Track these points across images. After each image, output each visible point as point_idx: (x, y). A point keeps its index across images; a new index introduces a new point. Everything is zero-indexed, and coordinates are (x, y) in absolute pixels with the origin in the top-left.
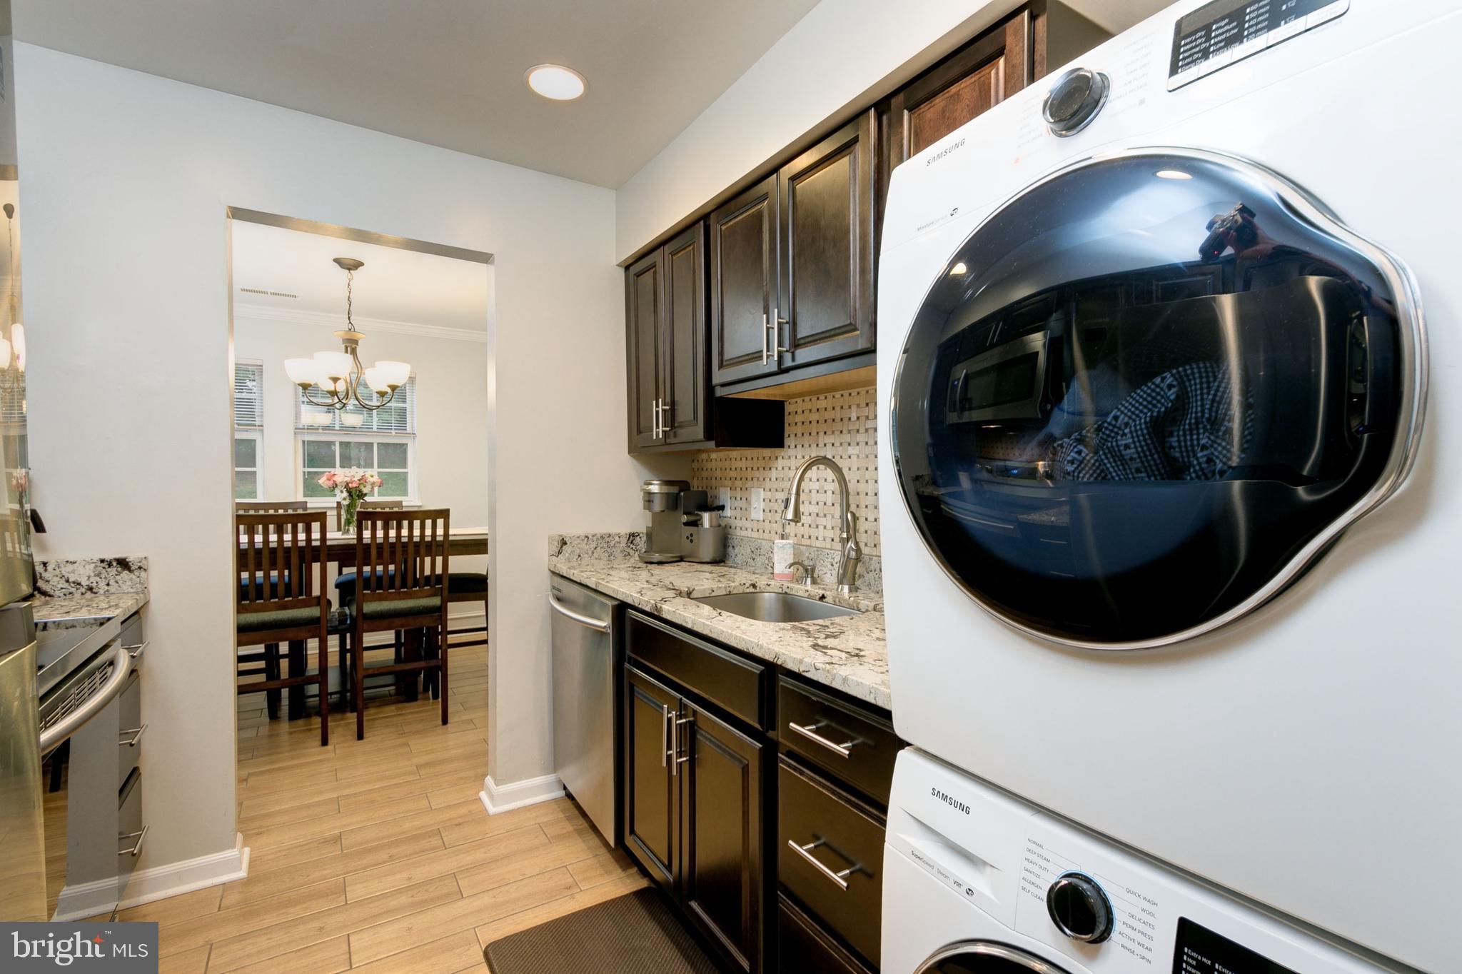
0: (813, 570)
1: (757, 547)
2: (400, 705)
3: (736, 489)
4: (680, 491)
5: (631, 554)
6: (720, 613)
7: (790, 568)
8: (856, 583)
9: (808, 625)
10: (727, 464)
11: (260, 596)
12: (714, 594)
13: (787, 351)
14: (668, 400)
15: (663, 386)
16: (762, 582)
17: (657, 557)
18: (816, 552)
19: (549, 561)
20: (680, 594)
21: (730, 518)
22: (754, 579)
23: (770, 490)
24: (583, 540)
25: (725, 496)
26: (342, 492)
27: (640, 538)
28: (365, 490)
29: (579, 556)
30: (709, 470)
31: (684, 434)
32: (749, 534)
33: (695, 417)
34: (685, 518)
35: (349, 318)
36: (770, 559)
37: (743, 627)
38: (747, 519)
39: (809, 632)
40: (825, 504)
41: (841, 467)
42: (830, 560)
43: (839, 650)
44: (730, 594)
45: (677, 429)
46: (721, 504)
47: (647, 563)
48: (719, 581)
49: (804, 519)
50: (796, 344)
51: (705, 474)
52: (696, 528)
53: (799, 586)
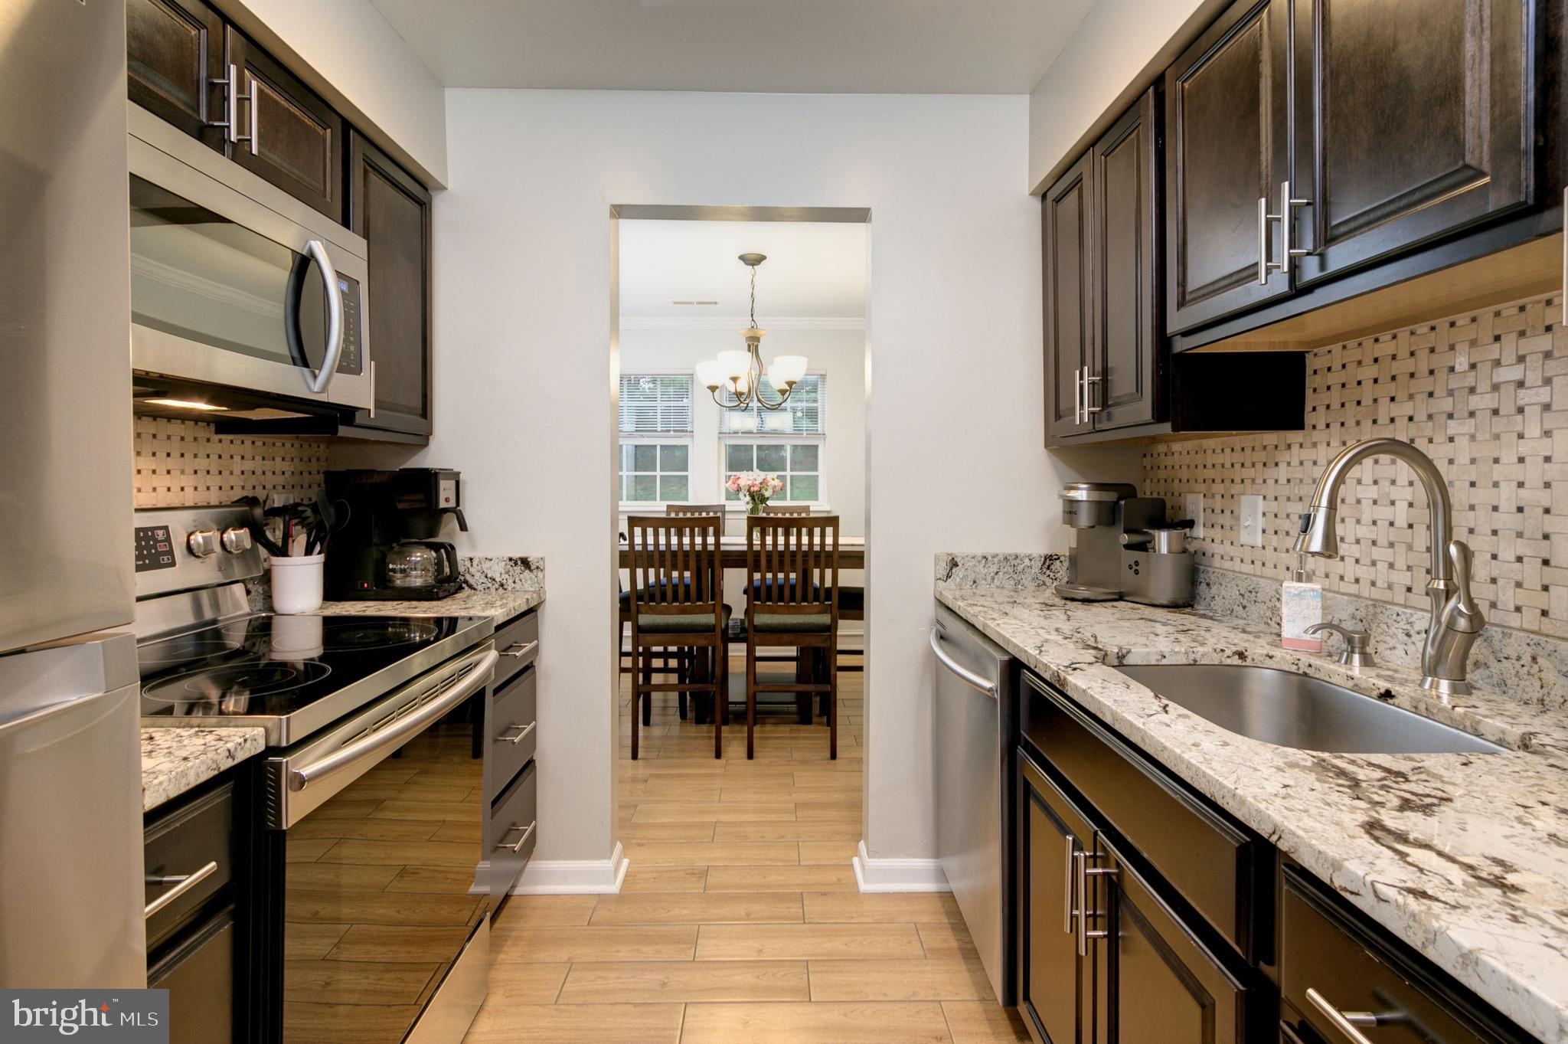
0: (1365, 641)
1: (1250, 588)
2: (795, 727)
3: (1213, 496)
4: (1120, 499)
5: (1048, 584)
6: (1165, 707)
7: (1313, 633)
8: (1468, 676)
9: (1353, 762)
10: (1199, 459)
11: (664, 598)
12: (1164, 662)
13: (1308, 254)
14: (1099, 367)
15: (1091, 347)
16: (1257, 649)
17: (1083, 592)
18: (1371, 608)
19: (935, 586)
20: (1103, 659)
21: (1204, 540)
22: (1240, 641)
23: (1276, 498)
24: (980, 562)
25: (1195, 505)
26: (745, 496)
27: (1061, 562)
28: (767, 494)
29: (975, 582)
30: (1169, 468)
31: (1122, 415)
32: (1237, 565)
33: (1139, 387)
34: (1125, 538)
35: (752, 315)
36: (1275, 612)
37: (1208, 745)
38: (1232, 543)
39: (1355, 784)
40: (1392, 524)
41: (1430, 457)
42: (1402, 625)
43: (1440, 854)
44: (1195, 663)
45: (1110, 409)
46: (1188, 517)
47: (1066, 599)
48: (1177, 640)
49: (1343, 549)
50: (1328, 237)
51: (1162, 474)
52: (1145, 553)
53: (1332, 667)
